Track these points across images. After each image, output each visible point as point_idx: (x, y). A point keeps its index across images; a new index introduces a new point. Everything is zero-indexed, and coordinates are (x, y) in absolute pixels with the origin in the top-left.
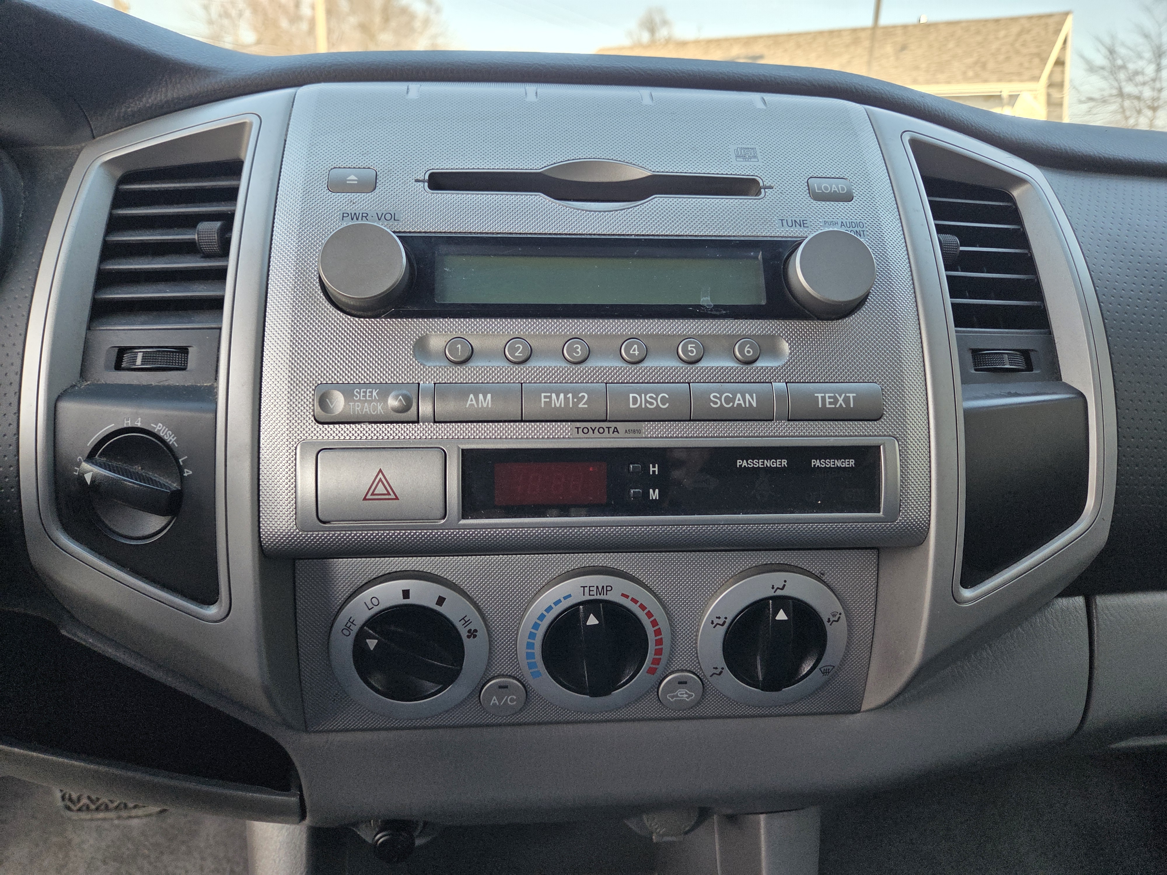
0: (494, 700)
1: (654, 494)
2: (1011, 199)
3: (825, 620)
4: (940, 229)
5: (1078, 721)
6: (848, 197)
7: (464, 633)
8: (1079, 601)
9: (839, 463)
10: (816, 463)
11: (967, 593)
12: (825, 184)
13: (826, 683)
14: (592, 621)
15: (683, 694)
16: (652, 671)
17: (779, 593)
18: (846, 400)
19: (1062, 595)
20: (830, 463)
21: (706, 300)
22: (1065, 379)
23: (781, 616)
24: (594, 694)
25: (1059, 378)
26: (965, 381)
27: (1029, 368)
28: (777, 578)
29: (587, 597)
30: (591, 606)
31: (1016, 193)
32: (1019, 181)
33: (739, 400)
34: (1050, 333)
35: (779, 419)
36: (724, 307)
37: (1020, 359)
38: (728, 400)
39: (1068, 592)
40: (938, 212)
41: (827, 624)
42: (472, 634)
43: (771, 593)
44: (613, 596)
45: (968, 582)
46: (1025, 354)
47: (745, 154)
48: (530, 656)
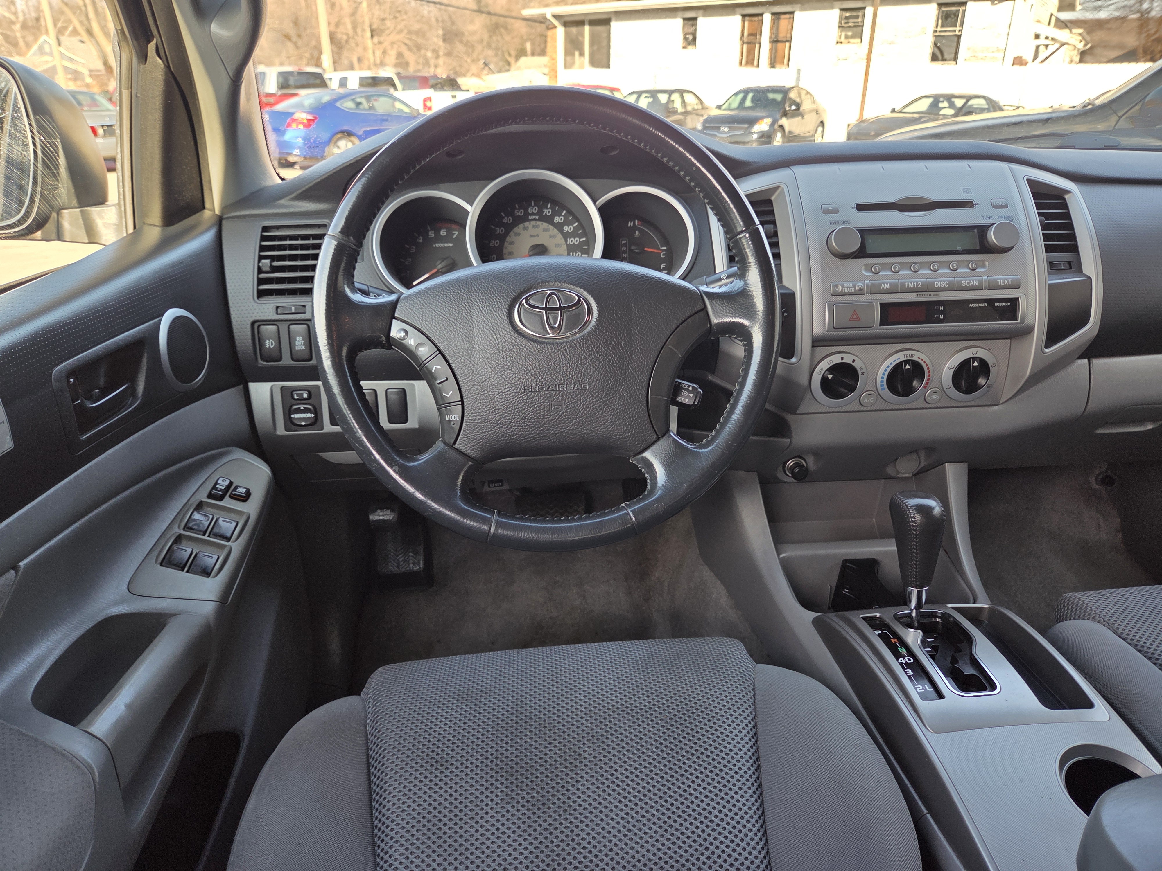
0: (866, 400)
1: (942, 317)
2: (1064, 199)
3: (990, 366)
4: (1040, 214)
5: (1083, 409)
6: (1006, 206)
7: (860, 373)
8: (1086, 361)
9: (1004, 304)
10: (996, 304)
11: (1047, 350)
12: (997, 201)
13: (988, 391)
14: (908, 367)
15: (934, 397)
16: (925, 387)
17: (975, 356)
18: (1008, 282)
19: (1079, 358)
20: (1001, 304)
21: (959, 248)
22: (1084, 272)
23: (976, 364)
24: (903, 396)
25: (1082, 272)
26: (1049, 273)
27: (1071, 268)
28: (974, 350)
29: (906, 359)
30: (907, 362)
31: (1066, 197)
32: (1068, 192)
33: (972, 283)
34: (1079, 254)
35: (985, 289)
36: (966, 250)
37: (1067, 265)
38: (968, 283)
39: (1081, 357)
40: (1038, 206)
41: (991, 368)
42: (863, 373)
43: (972, 356)
44: (915, 358)
45: (1047, 346)
46: (1069, 263)
47: (967, 191)
48: (882, 382)
